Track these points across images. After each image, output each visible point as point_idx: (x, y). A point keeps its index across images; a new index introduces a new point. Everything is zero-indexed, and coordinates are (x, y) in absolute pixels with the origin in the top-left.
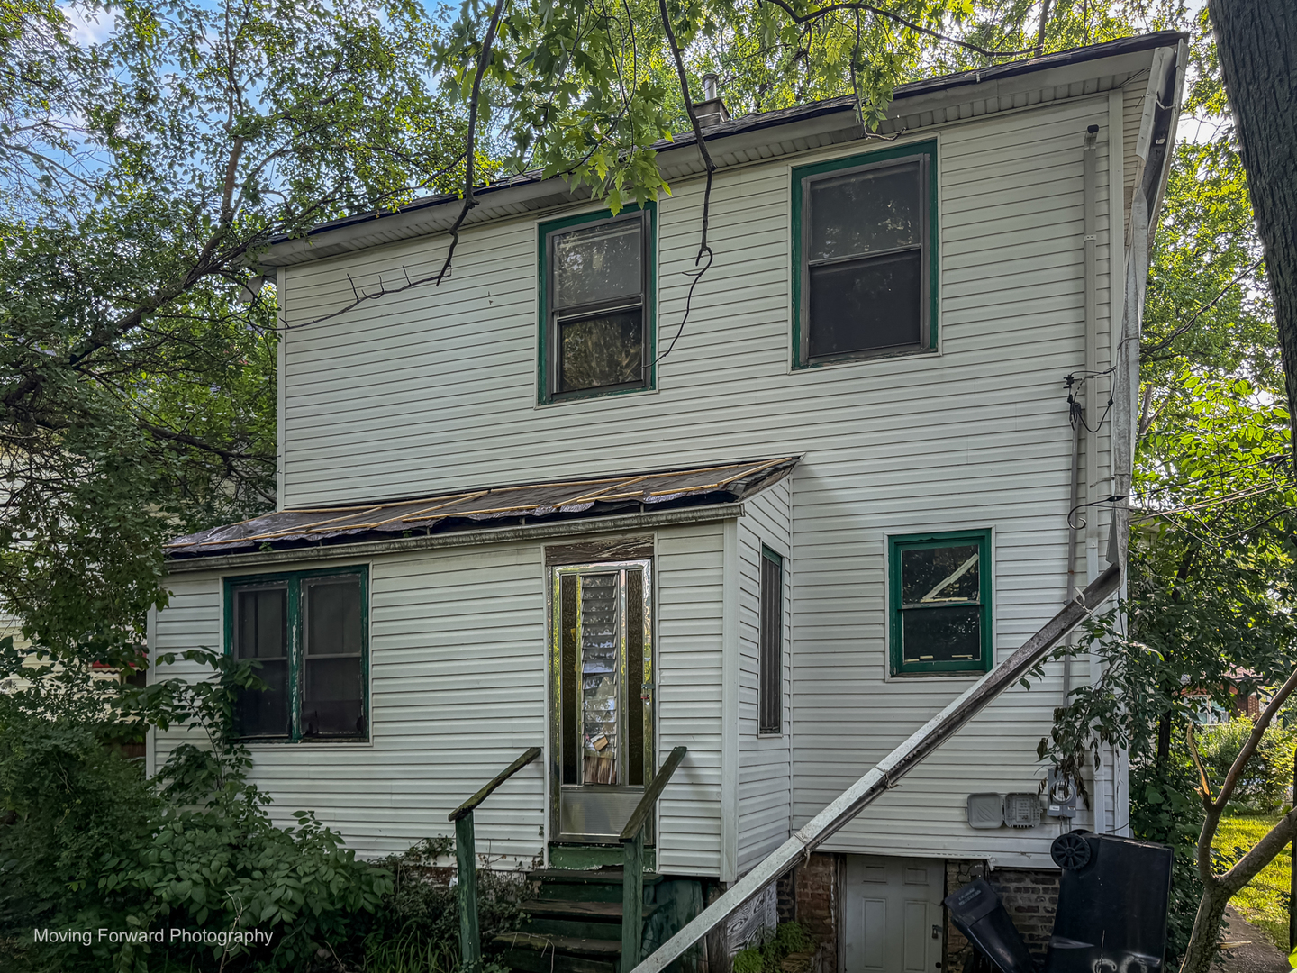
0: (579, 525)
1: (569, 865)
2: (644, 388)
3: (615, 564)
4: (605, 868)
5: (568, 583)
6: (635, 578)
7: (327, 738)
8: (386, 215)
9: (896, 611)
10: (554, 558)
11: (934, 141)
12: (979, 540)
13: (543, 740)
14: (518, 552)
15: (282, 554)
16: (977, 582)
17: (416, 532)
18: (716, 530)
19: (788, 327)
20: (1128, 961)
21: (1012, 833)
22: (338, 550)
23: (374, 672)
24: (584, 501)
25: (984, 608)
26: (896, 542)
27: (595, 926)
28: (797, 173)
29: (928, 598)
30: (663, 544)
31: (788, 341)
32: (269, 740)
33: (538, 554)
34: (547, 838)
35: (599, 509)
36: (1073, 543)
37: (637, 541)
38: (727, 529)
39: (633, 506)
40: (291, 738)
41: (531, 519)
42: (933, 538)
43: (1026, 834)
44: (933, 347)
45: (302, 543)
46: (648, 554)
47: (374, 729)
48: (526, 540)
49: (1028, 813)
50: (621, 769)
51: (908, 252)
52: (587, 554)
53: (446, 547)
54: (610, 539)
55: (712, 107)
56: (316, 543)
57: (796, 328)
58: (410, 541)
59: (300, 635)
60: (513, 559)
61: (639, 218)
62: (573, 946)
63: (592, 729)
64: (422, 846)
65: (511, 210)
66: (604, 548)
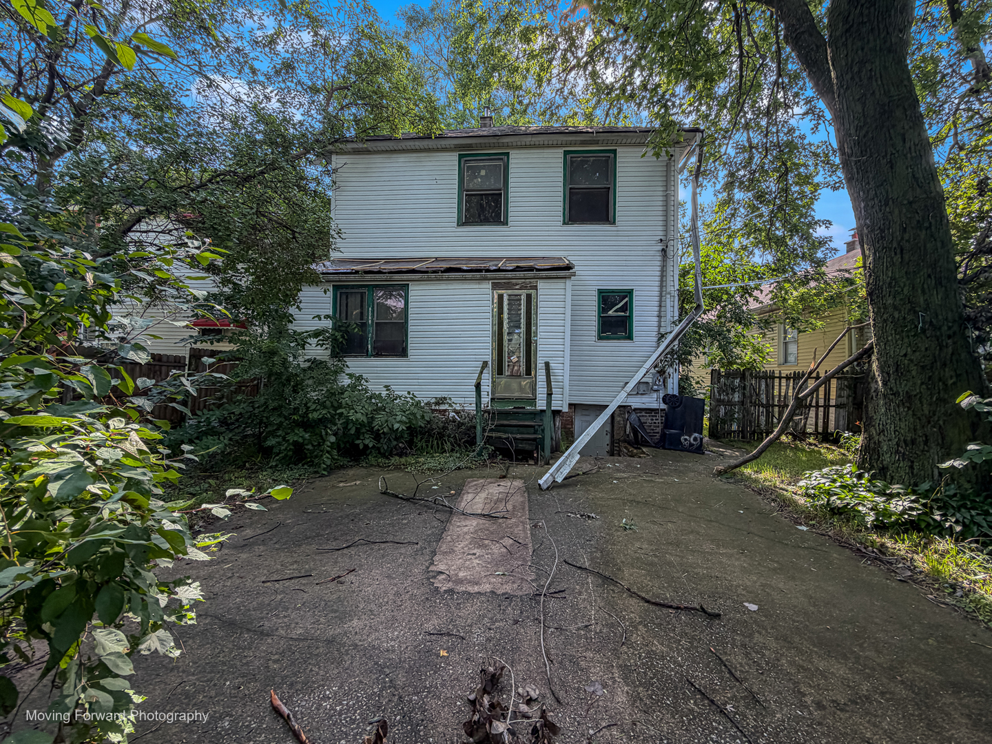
0: (509, 275)
1: (499, 407)
2: (504, 225)
3: (521, 291)
4: (515, 408)
5: (501, 297)
6: (529, 297)
7: (386, 356)
8: (396, 139)
9: (600, 316)
10: (495, 286)
11: (616, 150)
12: (630, 293)
13: (489, 358)
14: (479, 283)
15: (369, 277)
16: (627, 308)
17: (434, 272)
18: (563, 281)
19: (561, 209)
20: (693, 436)
21: (639, 396)
22: (397, 277)
23: (410, 328)
24: (511, 266)
25: (630, 317)
26: (600, 292)
27: (521, 429)
28: (566, 153)
29: (610, 312)
30: (541, 285)
31: (561, 214)
32: (356, 356)
33: (488, 286)
34: (490, 396)
35: (518, 269)
36: (661, 296)
37: (530, 283)
38: (568, 281)
39: (531, 269)
40: (367, 356)
41: (488, 271)
42: (613, 291)
43: (644, 396)
44: (614, 223)
45: (380, 272)
46: (535, 288)
47: (410, 352)
48: (486, 279)
49: (645, 389)
50: (523, 369)
51: (605, 188)
52: (508, 286)
53: (448, 279)
54: (520, 281)
55: (488, 119)
56: (385, 273)
57: (564, 209)
58: (433, 275)
59: (373, 312)
60: (477, 286)
61: (502, 159)
62: (518, 436)
63: (511, 353)
64: (433, 400)
65: (448, 147)
66: (517, 284)
